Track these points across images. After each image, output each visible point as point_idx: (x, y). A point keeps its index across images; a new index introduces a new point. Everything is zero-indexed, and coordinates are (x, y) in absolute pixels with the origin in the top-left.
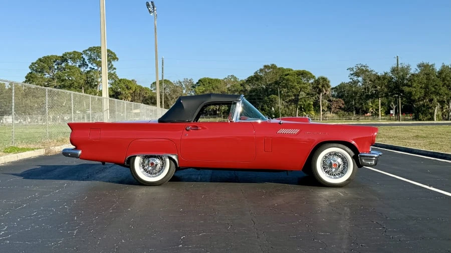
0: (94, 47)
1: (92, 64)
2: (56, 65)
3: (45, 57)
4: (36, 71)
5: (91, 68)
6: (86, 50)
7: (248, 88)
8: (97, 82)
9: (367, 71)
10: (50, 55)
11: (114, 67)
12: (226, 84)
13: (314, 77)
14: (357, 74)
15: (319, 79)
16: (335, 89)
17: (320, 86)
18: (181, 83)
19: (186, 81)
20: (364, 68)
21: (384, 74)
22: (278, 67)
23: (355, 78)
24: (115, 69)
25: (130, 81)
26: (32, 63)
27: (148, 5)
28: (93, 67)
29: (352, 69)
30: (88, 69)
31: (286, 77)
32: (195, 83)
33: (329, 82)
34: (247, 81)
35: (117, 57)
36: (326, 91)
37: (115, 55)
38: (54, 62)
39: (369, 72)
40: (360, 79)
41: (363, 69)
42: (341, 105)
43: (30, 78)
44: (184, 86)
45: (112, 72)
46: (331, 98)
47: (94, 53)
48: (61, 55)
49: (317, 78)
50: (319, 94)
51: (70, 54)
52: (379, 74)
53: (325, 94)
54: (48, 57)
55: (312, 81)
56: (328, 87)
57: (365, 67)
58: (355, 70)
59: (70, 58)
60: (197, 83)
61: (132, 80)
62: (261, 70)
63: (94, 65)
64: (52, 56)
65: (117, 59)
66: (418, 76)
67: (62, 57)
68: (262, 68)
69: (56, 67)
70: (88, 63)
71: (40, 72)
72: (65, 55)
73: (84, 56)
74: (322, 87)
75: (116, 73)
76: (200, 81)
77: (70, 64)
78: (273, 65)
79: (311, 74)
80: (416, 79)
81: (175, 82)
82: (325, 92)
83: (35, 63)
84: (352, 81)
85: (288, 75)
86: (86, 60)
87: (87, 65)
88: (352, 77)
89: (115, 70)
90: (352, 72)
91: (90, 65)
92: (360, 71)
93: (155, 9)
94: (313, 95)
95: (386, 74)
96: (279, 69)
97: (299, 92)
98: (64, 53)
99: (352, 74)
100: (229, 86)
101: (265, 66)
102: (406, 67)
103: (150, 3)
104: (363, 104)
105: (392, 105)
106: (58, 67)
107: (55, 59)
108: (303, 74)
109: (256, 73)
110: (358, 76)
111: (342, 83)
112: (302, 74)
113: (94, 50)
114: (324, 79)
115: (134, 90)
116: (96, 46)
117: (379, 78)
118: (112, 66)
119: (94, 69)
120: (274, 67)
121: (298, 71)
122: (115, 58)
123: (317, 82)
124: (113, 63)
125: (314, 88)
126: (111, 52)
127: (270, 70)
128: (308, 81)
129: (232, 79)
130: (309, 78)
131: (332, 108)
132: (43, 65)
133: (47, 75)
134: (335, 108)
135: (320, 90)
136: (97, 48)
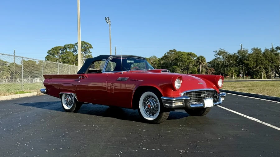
3: (55, 47)
4: (51, 55)
6: (76, 44)
7: (162, 62)
9: (224, 52)
10: (58, 46)
12: (150, 60)
13: (196, 56)
14: (219, 54)
15: (199, 57)
16: (210, 63)
17: (200, 61)
22: (177, 51)
23: (218, 56)
24: (91, 53)
26: (49, 50)
27: (106, 19)
29: (216, 51)
30: (77, 53)
31: (181, 56)
33: (205, 58)
34: (161, 58)
35: (92, 46)
36: (203, 63)
38: (60, 49)
39: (225, 53)
40: (221, 57)
41: (222, 51)
42: (213, 71)
43: (47, 58)
45: (90, 54)
46: (208, 68)
47: (81, 45)
48: (64, 46)
49: (198, 57)
50: (200, 65)
51: (68, 45)
52: (231, 54)
53: (203, 65)
54: (57, 47)
55: (195, 58)
56: (205, 61)
57: (223, 50)
58: (218, 52)
59: (68, 48)
62: (168, 53)
64: (59, 46)
66: (252, 55)
67: (64, 47)
69: (61, 52)
71: (53, 55)
72: (65, 46)
73: (75, 46)
77: (68, 51)
79: (195, 54)
80: (251, 56)
82: (202, 64)
84: (216, 58)
85: (182, 55)
86: (76, 48)
87: (77, 51)
88: (216, 56)
89: (91, 54)
90: (216, 53)
92: (221, 53)
93: (110, 21)
94: (196, 66)
95: (235, 54)
96: (179, 52)
97: (189, 64)
98: (65, 45)
100: (152, 61)
101: (170, 51)
103: (107, 18)
105: (241, 71)
107: (60, 48)
108: (190, 54)
109: (165, 54)
110: (220, 55)
111: (213, 59)
112: (190, 55)
114: (202, 57)
117: (231, 56)
118: (90, 51)
120: (175, 51)
121: (188, 53)
122: (91, 47)
123: (198, 59)
124: (90, 50)
125: (197, 62)
126: (89, 44)
127: (173, 53)
128: (193, 58)
129: (154, 58)
130: (194, 56)
131: (208, 73)
132: (54, 52)
133: (57, 57)
134: (210, 73)
135: (200, 63)
136: (82, 42)
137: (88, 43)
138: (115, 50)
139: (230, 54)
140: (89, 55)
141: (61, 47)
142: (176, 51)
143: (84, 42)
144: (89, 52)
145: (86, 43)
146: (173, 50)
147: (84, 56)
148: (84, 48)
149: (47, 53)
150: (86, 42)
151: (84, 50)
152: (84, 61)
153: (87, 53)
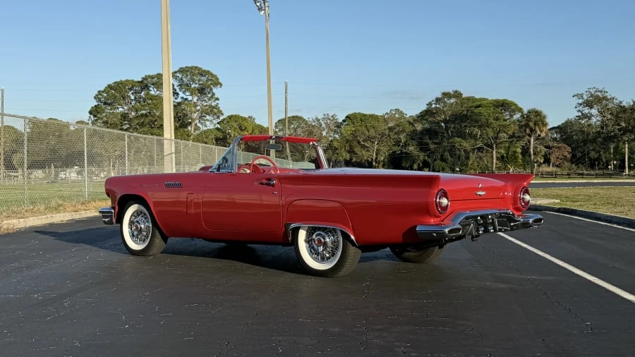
0: (187, 67)
1: (184, 93)
2: (133, 94)
3: (116, 82)
4: (105, 103)
5: (182, 98)
6: (176, 72)
7: (419, 127)
8: (191, 118)
9: (605, 98)
10: (124, 80)
11: (216, 96)
12: (385, 121)
13: (520, 110)
14: (589, 104)
15: (529, 112)
16: (559, 129)
17: (531, 124)
18: (319, 120)
19: (326, 118)
20: (600, 94)
21: (632, 103)
22: (464, 96)
23: (586, 110)
24: (217, 99)
25: (245, 119)
26: (99, 92)
28: (185, 97)
29: (581, 96)
30: (179, 100)
31: (476, 111)
32: (340, 121)
33: (544, 117)
34: (418, 116)
35: (220, 81)
36: (541, 131)
37: (217, 79)
38: (130, 89)
39: (607, 100)
40: (594, 111)
41: (598, 96)
42: (566, 154)
43: (94, 112)
44: (324, 125)
45: (213, 104)
46: (551, 144)
47: (187, 76)
48: (140, 80)
49: (525, 111)
50: (530, 136)
51: (152, 77)
52: (624, 104)
53: (539, 135)
54: (121, 83)
55: (517, 116)
56: (545, 125)
57: (601, 92)
58: (585, 97)
59: (153, 84)
60: (344, 121)
61: (249, 117)
62: (438, 100)
63: (188, 94)
64: (127, 81)
65: (221, 85)
67: (141, 82)
68: (440, 96)
69: (133, 97)
70: (178, 91)
71: (109, 104)
72: (145, 79)
74: (535, 124)
75: (219, 106)
76: (347, 117)
77: (152, 92)
78: (456, 91)
79: (516, 105)
81: (311, 120)
82: (539, 132)
83: (103, 92)
84: (580, 114)
85: (479, 106)
86: (175, 86)
87: (178, 94)
88: (581, 108)
89: (217, 102)
90: (581, 101)
91: (181, 94)
92: (595, 100)
93: (267, 4)
94: (519, 138)
96: (468, 99)
97: (498, 133)
98: (144, 76)
99: (581, 104)
100: (391, 124)
101: (445, 94)
104: (602, 153)
106: (135, 98)
107: (131, 85)
108: (503, 105)
109: (430, 104)
110: (591, 108)
111: (568, 119)
112: (502, 105)
113: (187, 71)
114: (537, 113)
115: (250, 132)
116: (190, 66)
117: (623, 109)
118: (213, 94)
119: (187, 99)
120: (457, 95)
121: (494, 101)
122: (217, 84)
123: (526, 117)
124: (214, 90)
125: (521, 127)
126: (212, 74)
127: (452, 101)
128: (512, 116)
129: (397, 115)
130: (513, 111)
131: (552, 158)
132: (114, 95)
133: (121, 109)
134: (558, 158)
135: (532, 130)
136: (192, 68)
137: (208, 71)
138: (286, 93)
139: (621, 102)
140: (211, 106)
141: (133, 81)
142: (461, 94)
143: (196, 67)
144: (212, 97)
145: (204, 71)
146: (451, 92)
147: (198, 108)
148: (197, 86)
149: (95, 98)
150: (204, 69)
151: (199, 90)
152: (197, 121)
153: (206, 99)
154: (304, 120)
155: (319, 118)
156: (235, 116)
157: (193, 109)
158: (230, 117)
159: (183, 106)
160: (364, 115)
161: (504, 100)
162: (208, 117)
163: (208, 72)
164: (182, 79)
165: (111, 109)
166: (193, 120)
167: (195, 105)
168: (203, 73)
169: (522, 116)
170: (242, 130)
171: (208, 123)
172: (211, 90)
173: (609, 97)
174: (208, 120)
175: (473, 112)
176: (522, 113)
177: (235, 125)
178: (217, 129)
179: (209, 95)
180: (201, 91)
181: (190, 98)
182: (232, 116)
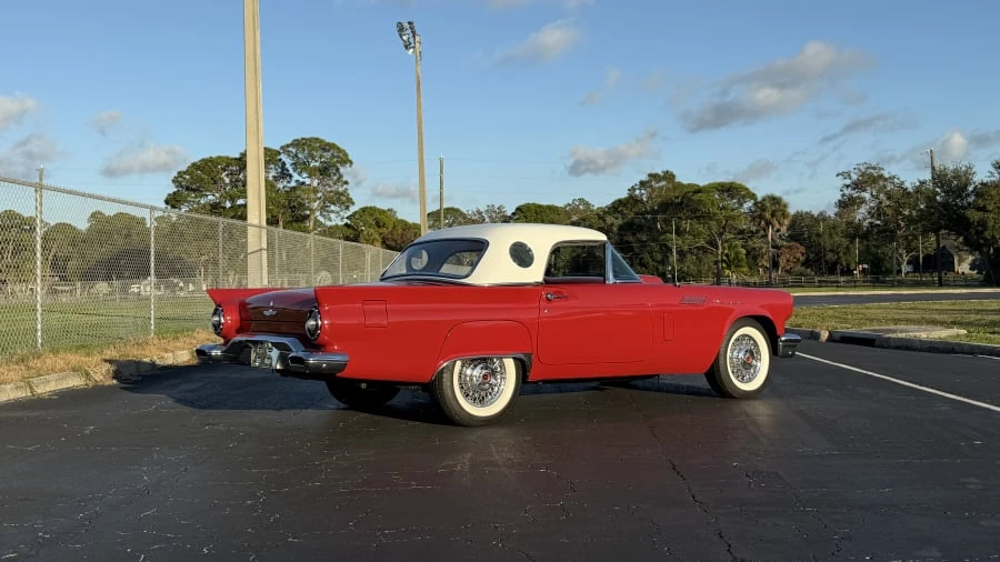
0: (303, 139)
1: (300, 174)
2: (227, 175)
3: (203, 160)
4: (187, 189)
5: (297, 181)
6: (288, 146)
7: (611, 221)
8: (310, 210)
9: (881, 177)
10: (214, 156)
11: (344, 179)
13: (753, 196)
14: (857, 185)
15: (764, 200)
17: (768, 215)
18: (480, 213)
19: (490, 209)
20: (873, 171)
21: (918, 184)
22: (677, 180)
23: (854, 195)
24: (346, 183)
25: (384, 211)
26: (179, 173)
27: (401, 29)
28: (301, 180)
29: (846, 175)
30: (293, 184)
31: (696, 197)
32: (509, 214)
33: (785, 206)
34: (609, 208)
35: (350, 158)
36: (780, 225)
37: (346, 155)
38: (224, 169)
39: (886, 180)
40: (866, 195)
41: (872, 175)
42: (799, 255)
43: (173, 204)
45: (341, 190)
47: (304, 150)
48: (238, 156)
49: (759, 199)
50: (765, 230)
52: (907, 185)
53: (778, 230)
54: (211, 160)
55: (749, 204)
56: (785, 214)
57: (874, 168)
58: (854, 177)
60: (513, 214)
61: (389, 210)
62: (643, 184)
63: (305, 175)
64: (219, 157)
65: (351, 163)
67: (238, 160)
68: (646, 178)
69: (227, 180)
70: (291, 171)
71: (194, 190)
73: (284, 157)
74: (773, 215)
75: (349, 192)
76: (518, 209)
78: (667, 172)
79: (747, 189)
80: (993, 192)
81: (470, 212)
82: (777, 226)
83: (185, 173)
86: (288, 166)
87: (291, 176)
88: (846, 191)
89: (345, 186)
90: (847, 182)
91: (296, 177)
92: (869, 179)
93: (417, 38)
94: (753, 233)
95: (922, 183)
99: (849, 186)
100: (574, 218)
101: (653, 176)
102: (964, 169)
103: (406, 25)
106: (232, 181)
107: (225, 163)
108: (730, 190)
109: (633, 189)
110: (863, 189)
112: (728, 190)
113: (304, 144)
114: (775, 200)
115: (390, 229)
116: (307, 137)
117: (906, 193)
118: (341, 176)
119: (303, 183)
120: (669, 176)
121: (720, 184)
122: (346, 161)
123: (760, 206)
124: (342, 170)
125: (753, 219)
126: (338, 148)
127: (663, 183)
128: (741, 205)
129: (581, 207)
130: (744, 197)
131: (781, 262)
132: (201, 177)
133: (210, 197)
134: (788, 261)
135: (768, 223)
136: (310, 140)
137: (334, 144)
138: (441, 172)
139: (903, 182)
140: (337, 193)
141: (228, 158)
142: (674, 176)
143: (317, 139)
144: (338, 180)
145: (328, 144)
146: (660, 173)
147: (319, 195)
148: (317, 164)
149: (173, 181)
150: (327, 141)
151: (320, 171)
152: (318, 213)
153: (331, 183)
154: (462, 214)
155: (482, 210)
156: (371, 208)
157: (312, 196)
158: (364, 210)
159: (298, 192)
160: (540, 206)
161: (731, 183)
162: (333, 207)
163: (332, 146)
164: (296, 155)
165: (196, 197)
166: (312, 211)
167: (315, 191)
168: (326, 147)
169: (755, 204)
170: (379, 227)
171: (332, 216)
172: (338, 170)
173: (887, 176)
174: (333, 212)
175: (690, 200)
176: (756, 199)
177: (371, 220)
178: (346, 225)
179: (335, 178)
180: (324, 171)
181: (308, 181)
182: (366, 208)
